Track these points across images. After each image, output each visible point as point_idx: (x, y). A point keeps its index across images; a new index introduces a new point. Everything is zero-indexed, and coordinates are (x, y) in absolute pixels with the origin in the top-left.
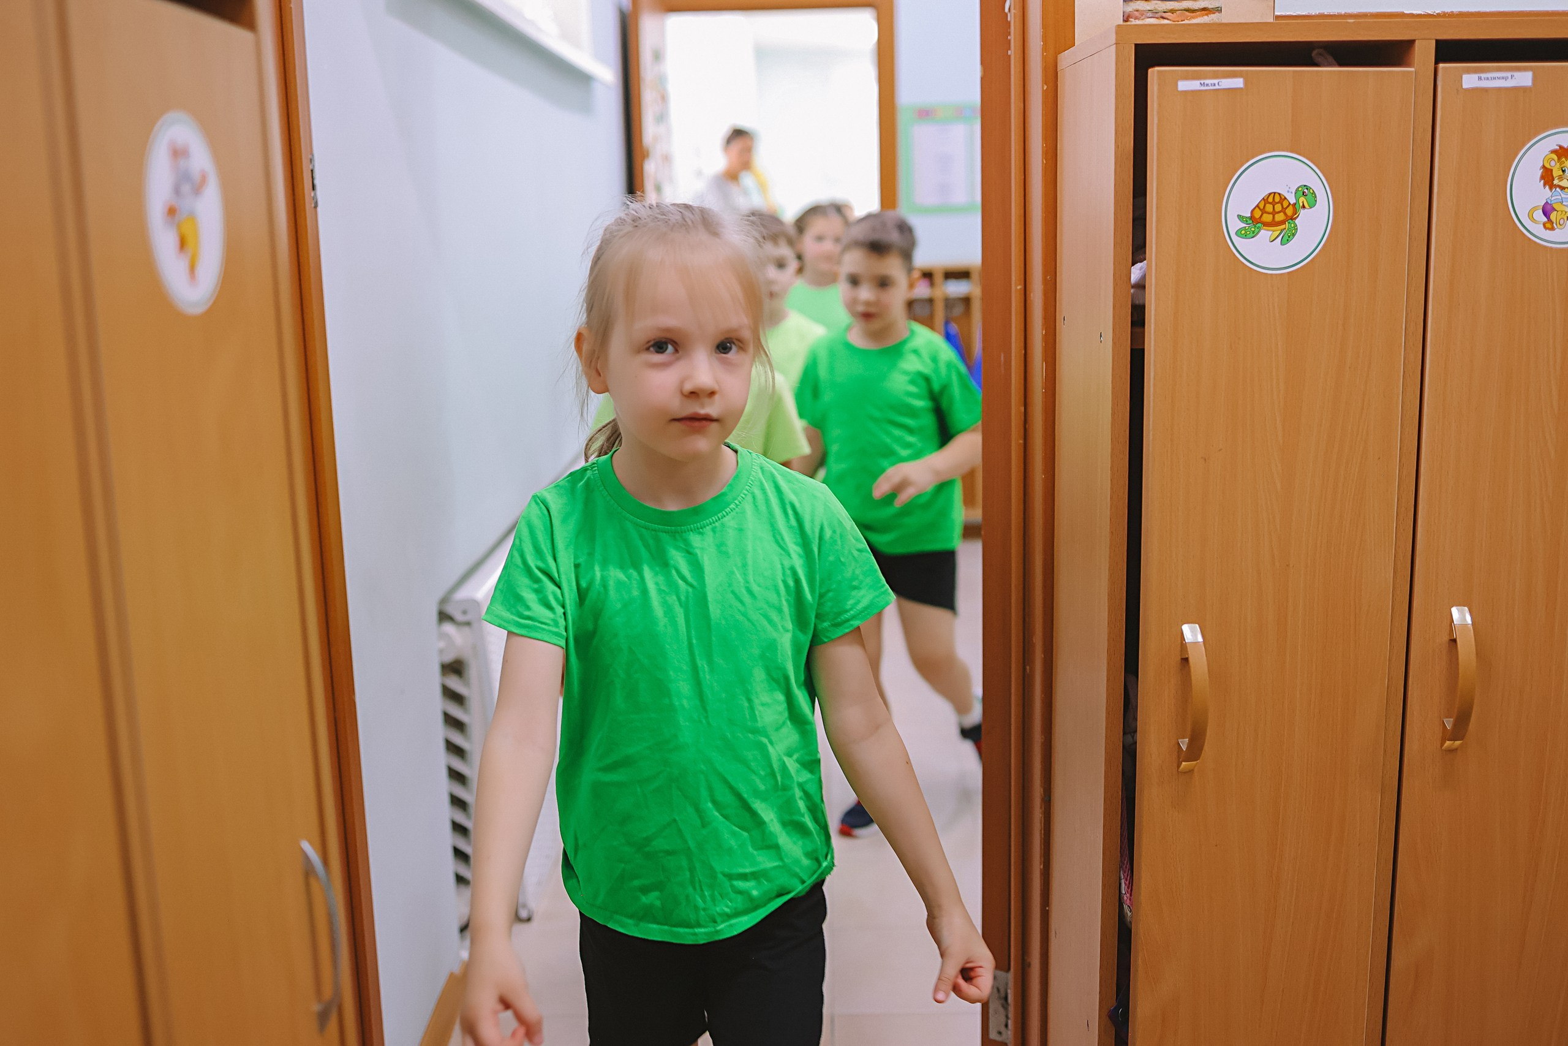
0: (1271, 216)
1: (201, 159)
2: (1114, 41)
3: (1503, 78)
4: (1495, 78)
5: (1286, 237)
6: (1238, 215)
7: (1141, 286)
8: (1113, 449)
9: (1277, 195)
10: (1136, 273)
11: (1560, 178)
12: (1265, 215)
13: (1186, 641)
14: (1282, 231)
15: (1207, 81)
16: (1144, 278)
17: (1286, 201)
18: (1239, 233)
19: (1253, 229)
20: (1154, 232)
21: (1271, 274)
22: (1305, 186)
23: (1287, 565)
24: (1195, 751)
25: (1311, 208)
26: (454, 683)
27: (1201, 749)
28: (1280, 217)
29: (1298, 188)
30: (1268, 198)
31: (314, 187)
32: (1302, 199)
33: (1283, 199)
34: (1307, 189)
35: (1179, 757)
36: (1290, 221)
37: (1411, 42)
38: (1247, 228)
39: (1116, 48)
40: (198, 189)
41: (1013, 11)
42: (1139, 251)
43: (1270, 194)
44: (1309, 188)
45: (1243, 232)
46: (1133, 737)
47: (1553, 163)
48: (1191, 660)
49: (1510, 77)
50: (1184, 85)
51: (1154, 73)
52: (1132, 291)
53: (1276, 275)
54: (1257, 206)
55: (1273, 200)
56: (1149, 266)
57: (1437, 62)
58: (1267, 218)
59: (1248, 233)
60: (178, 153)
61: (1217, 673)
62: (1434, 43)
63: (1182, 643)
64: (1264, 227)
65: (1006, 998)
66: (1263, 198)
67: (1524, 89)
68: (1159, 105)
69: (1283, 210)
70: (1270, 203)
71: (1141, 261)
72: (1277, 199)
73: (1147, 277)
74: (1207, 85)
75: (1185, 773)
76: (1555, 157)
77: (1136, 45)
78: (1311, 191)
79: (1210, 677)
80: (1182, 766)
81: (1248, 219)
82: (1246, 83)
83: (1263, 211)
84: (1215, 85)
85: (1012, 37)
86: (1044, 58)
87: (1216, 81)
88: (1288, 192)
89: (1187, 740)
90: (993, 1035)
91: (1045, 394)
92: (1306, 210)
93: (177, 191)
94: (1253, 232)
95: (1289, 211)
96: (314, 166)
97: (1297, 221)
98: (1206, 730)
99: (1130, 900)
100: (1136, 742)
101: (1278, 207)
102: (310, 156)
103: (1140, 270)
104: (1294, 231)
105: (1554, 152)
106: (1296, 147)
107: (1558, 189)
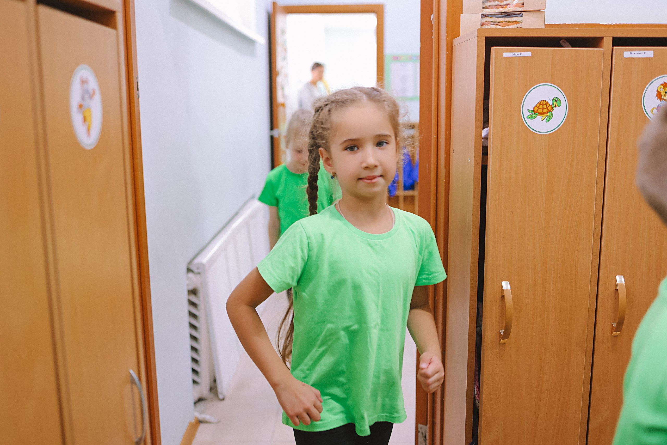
0: (542, 110)
1: (93, 84)
2: (476, 35)
3: (641, 53)
4: (637, 53)
5: (548, 119)
6: (528, 110)
7: (486, 138)
8: (473, 207)
9: (544, 101)
11: (665, 96)
12: (539, 109)
13: (504, 288)
14: (546, 116)
15: (515, 53)
16: (488, 134)
17: (548, 104)
18: (528, 117)
19: (534, 115)
20: (492, 116)
21: (541, 135)
22: (556, 97)
23: (547, 257)
24: (506, 335)
25: (559, 107)
26: (193, 299)
27: (509, 334)
28: (545, 111)
29: (553, 98)
30: (541, 102)
31: (138, 90)
32: (555, 103)
33: (547, 103)
34: (557, 99)
35: (500, 337)
36: (550, 112)
37: (602, 38)
38: (531, 115)
39: (478, 38)
40: (91, 97)
41: (434, 20)
42: (486, 123)
43: (541, 101)
44: (558, 99)
45: (530, 117)
46: (480, 329)
47: (661, 89)
48: (505, 297)
49: (644, 53)
50: (506, 55)
51: (493, 49)
52: (483, 140)
53: (543, 135)
54: (536, 106)
55: (543, 103)
56: (490, 130)
57: (613, 46)
58: (540, 111)
59: (532, 117)
60: (84, 82)
61: (516, 302)
62: (612, 38)
63: (502, 289)
64: (539, 115)
65: (425, 437)
66: (539, 103)
67: (650, 58)
68: (495, 63)
69: (547, 108)
70: (541, 105)
71: (487, 128)
72: (544, 103)
73: (489, 134)
74: (516, 55)
75: (503, 344)
76: (663, 87)
77: (486, 37)
78: (559, 100)
79: (513, 304)
80: (501, 341)
81: (532, 111)
82: (532, 54)
83: (539, 108)
84: (519, 54)
85: (433, 31)
86: (447, 41)
87: (519, 53)
88: (549, 100)
89: (504, 330)
91: (445, 182)
92: (556, 107)
93: (83, 98)
94: (534, 117)
95: (549, 108)
96: (138, 80)
97: (553, 112)
98: (512, 325)
99: (478, 397)
100: (482, 331)
101: (545, 106)
102: (137, 77)
103: (486, 131)
104: (551, 117)
105: (662, 85)
106: (553, 81)
107: (663, 100)
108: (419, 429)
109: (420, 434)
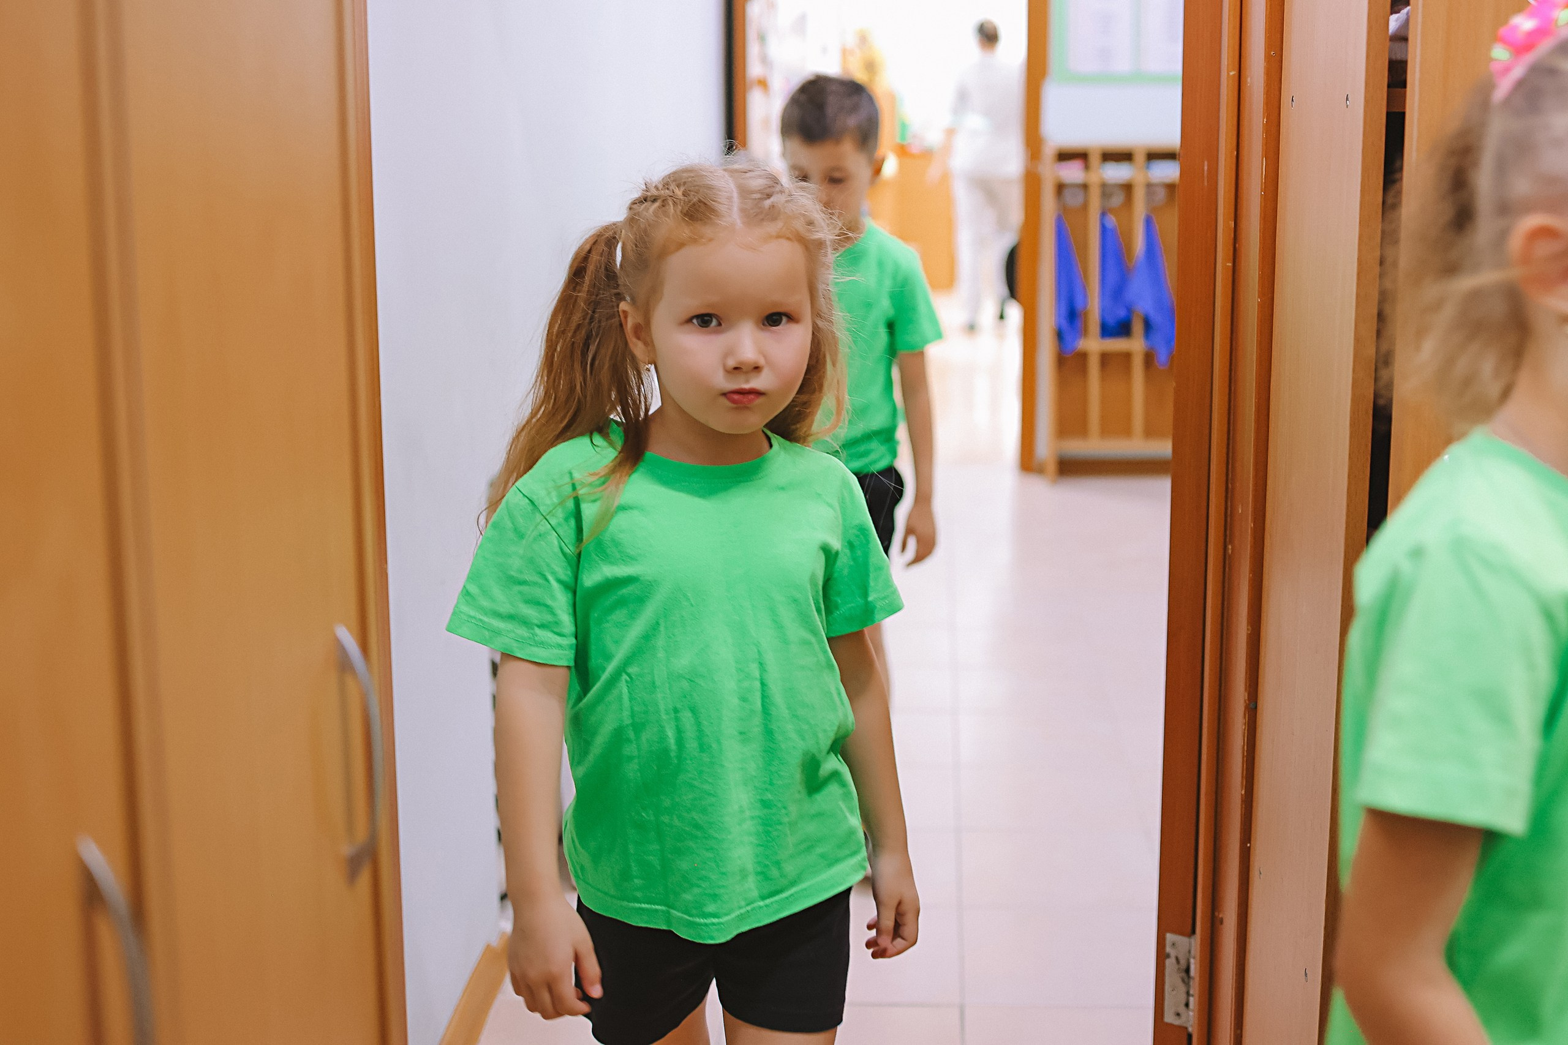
7: (1401, 38)
10: (1394, 22)
16: (1406, 23)
52: (1391, 42)
56: (1415, 8)
65: (1187, 970)
71: (1398, 12)
73: (1411, 23)
90: (1169, 1018)
91: (1264, 198)
103: (1402, 17)
108: (1168, 949)
109: (1170, 963)
